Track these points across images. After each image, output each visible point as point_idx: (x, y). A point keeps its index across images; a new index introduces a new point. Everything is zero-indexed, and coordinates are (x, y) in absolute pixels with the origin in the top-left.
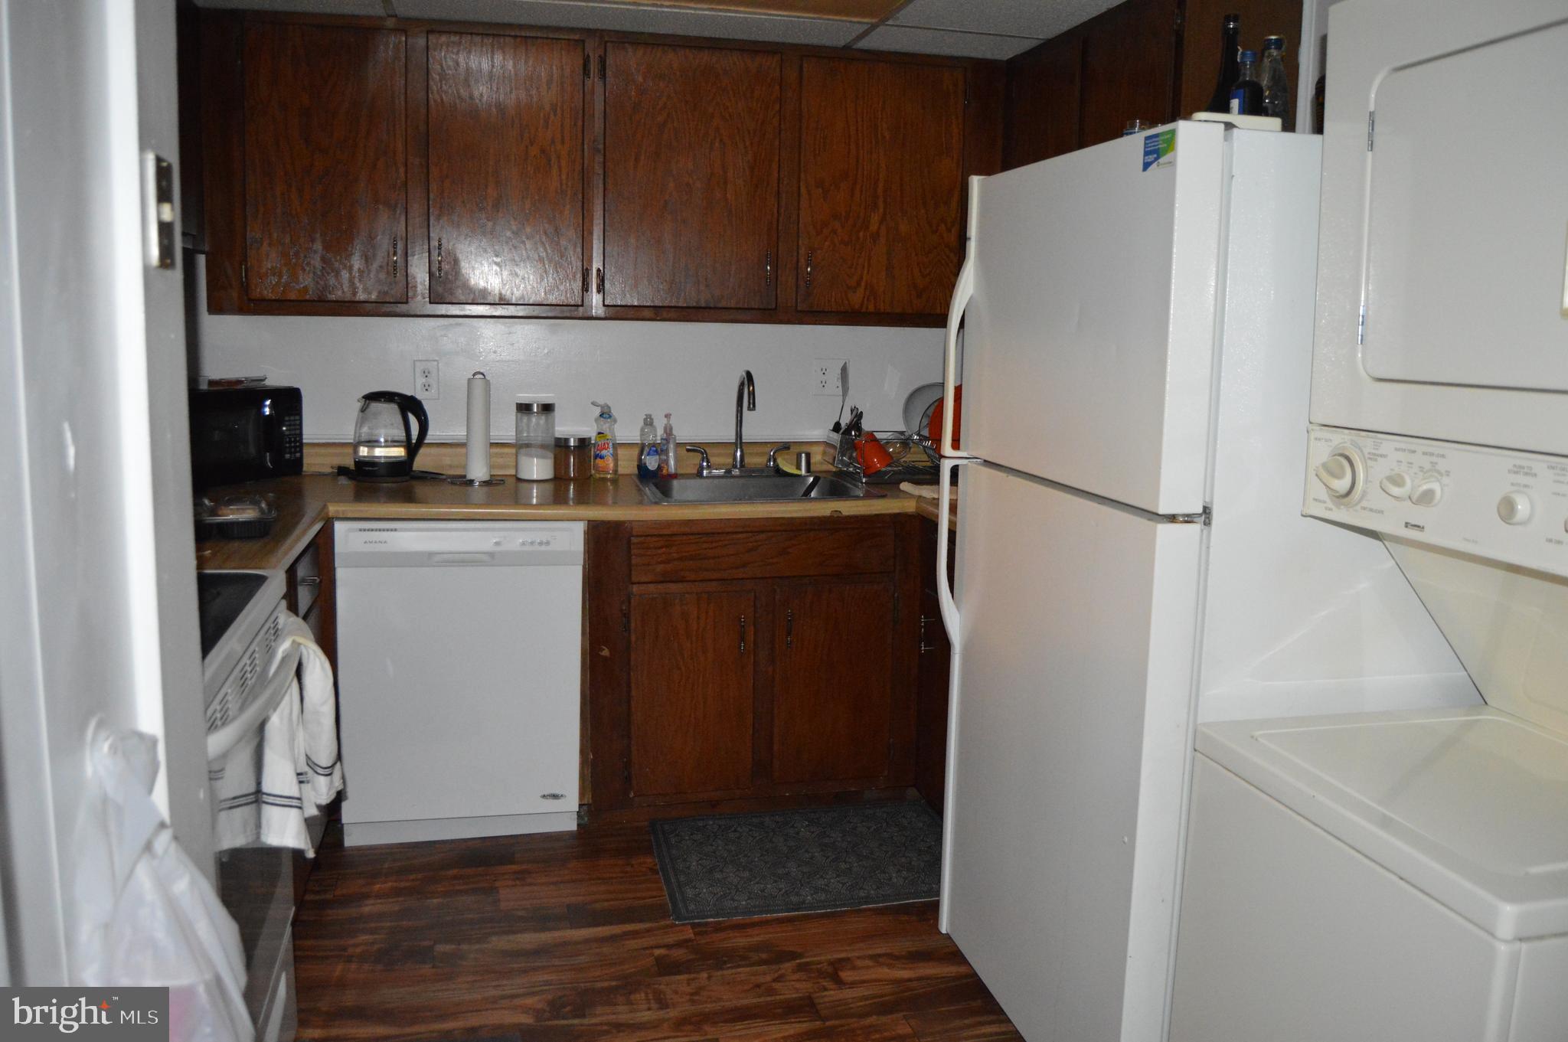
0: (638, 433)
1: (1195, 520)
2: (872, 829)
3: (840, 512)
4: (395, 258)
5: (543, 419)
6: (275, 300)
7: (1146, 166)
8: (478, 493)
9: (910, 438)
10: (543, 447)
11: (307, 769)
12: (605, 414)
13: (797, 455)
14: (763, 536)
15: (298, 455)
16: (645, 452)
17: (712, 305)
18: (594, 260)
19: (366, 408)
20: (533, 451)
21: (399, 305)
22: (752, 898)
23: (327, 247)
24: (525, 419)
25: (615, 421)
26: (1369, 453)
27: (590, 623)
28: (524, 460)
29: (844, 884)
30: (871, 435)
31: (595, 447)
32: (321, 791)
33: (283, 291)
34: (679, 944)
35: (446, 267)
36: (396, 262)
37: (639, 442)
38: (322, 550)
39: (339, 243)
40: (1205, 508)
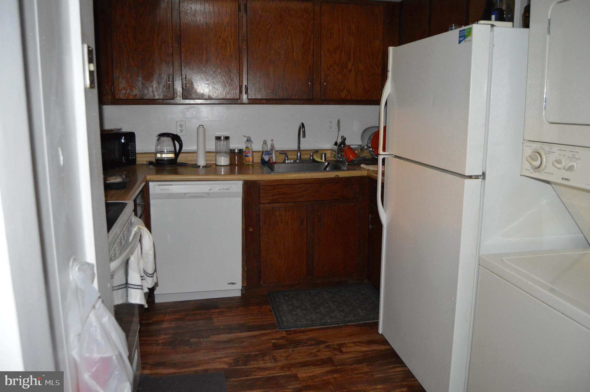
0: (261, 147)
1: (479, 177)
2: (351, 295)
3: (338, 176)
4: (169, 83)
5: (225, 142)
6: (125, 99)
7: (460, 42)
8: (202, 171)
9: (363, 147)
10: (225, 153)
11: (144, 275)
12: (249, 140)
13: (321, 154)
14: (309, 185)
15: (134, 157)
16: (264, 154)
17: (289, 98)
18: (244, 81)
19: (159, 139)
20: (222, 154)
21: (171, 100)
22: (308, 321)
23: (144, 78)
24: (219, 142)
25: (252, 142)
26: (548, 151)
27: (245, 219)
28: (218, 158)
29: (341, 315)
30: (349, 146)
31: (245, 152)
32: (149, 283)
33: (128, 96)
34: (281, 338)
35: (188, 85)
36: (169, 84)
37: (262, 150)
38: (145, 193)
39: (148, 77)
40: (483, 173)
